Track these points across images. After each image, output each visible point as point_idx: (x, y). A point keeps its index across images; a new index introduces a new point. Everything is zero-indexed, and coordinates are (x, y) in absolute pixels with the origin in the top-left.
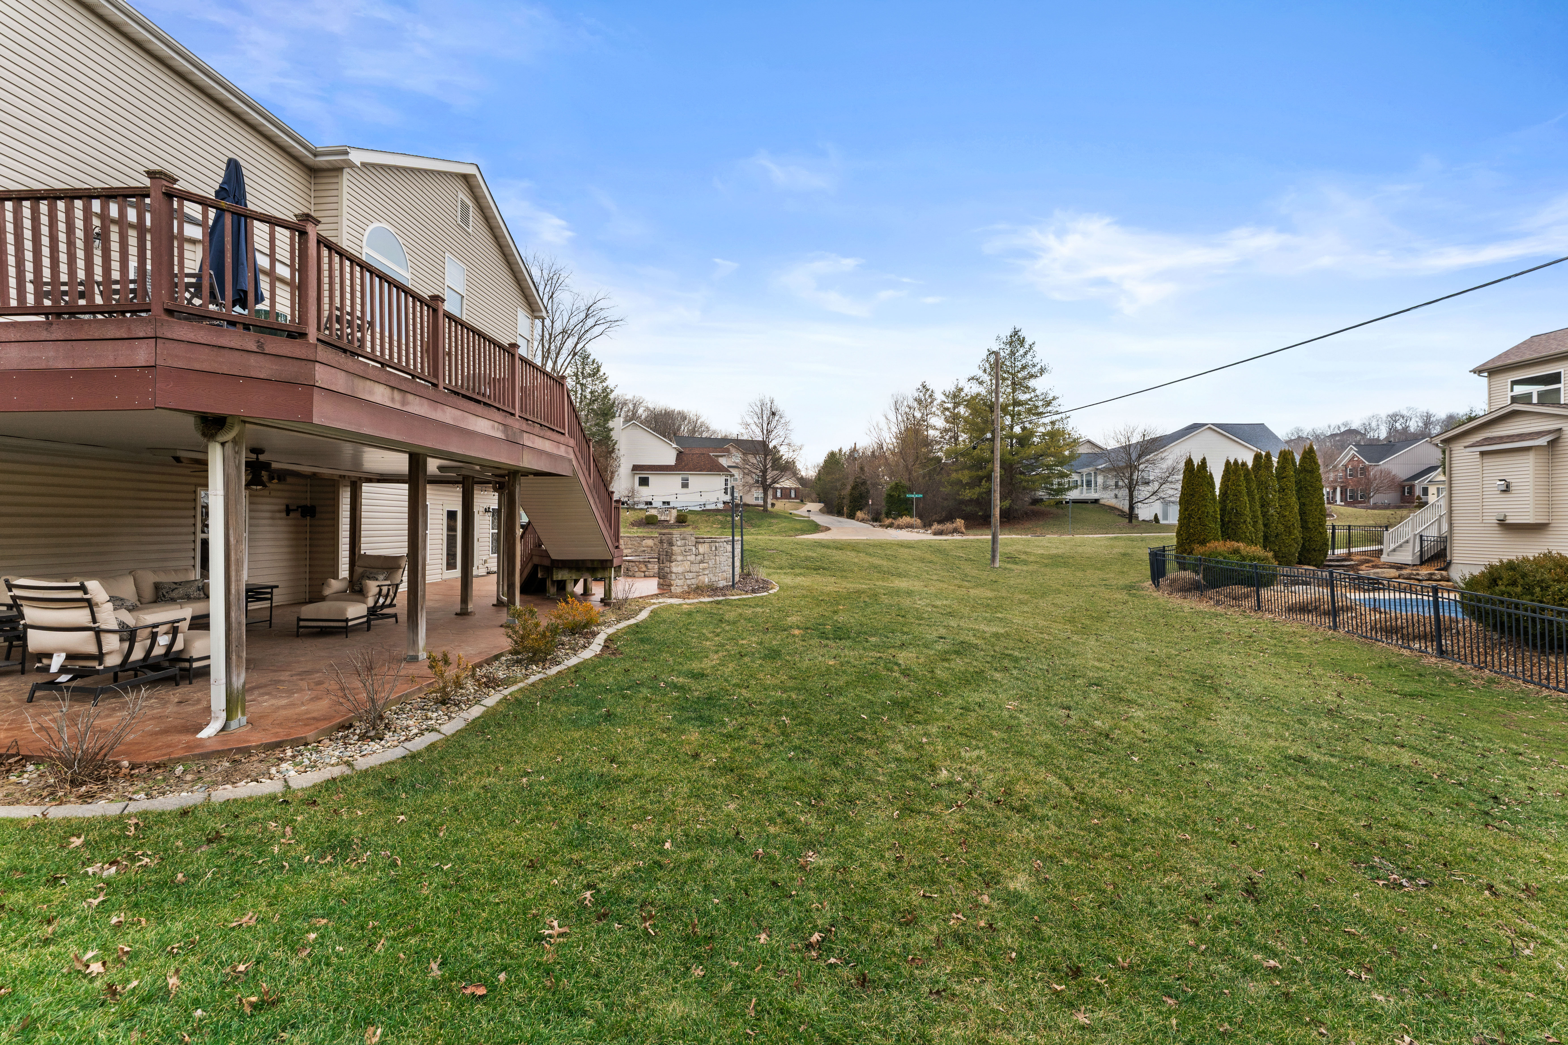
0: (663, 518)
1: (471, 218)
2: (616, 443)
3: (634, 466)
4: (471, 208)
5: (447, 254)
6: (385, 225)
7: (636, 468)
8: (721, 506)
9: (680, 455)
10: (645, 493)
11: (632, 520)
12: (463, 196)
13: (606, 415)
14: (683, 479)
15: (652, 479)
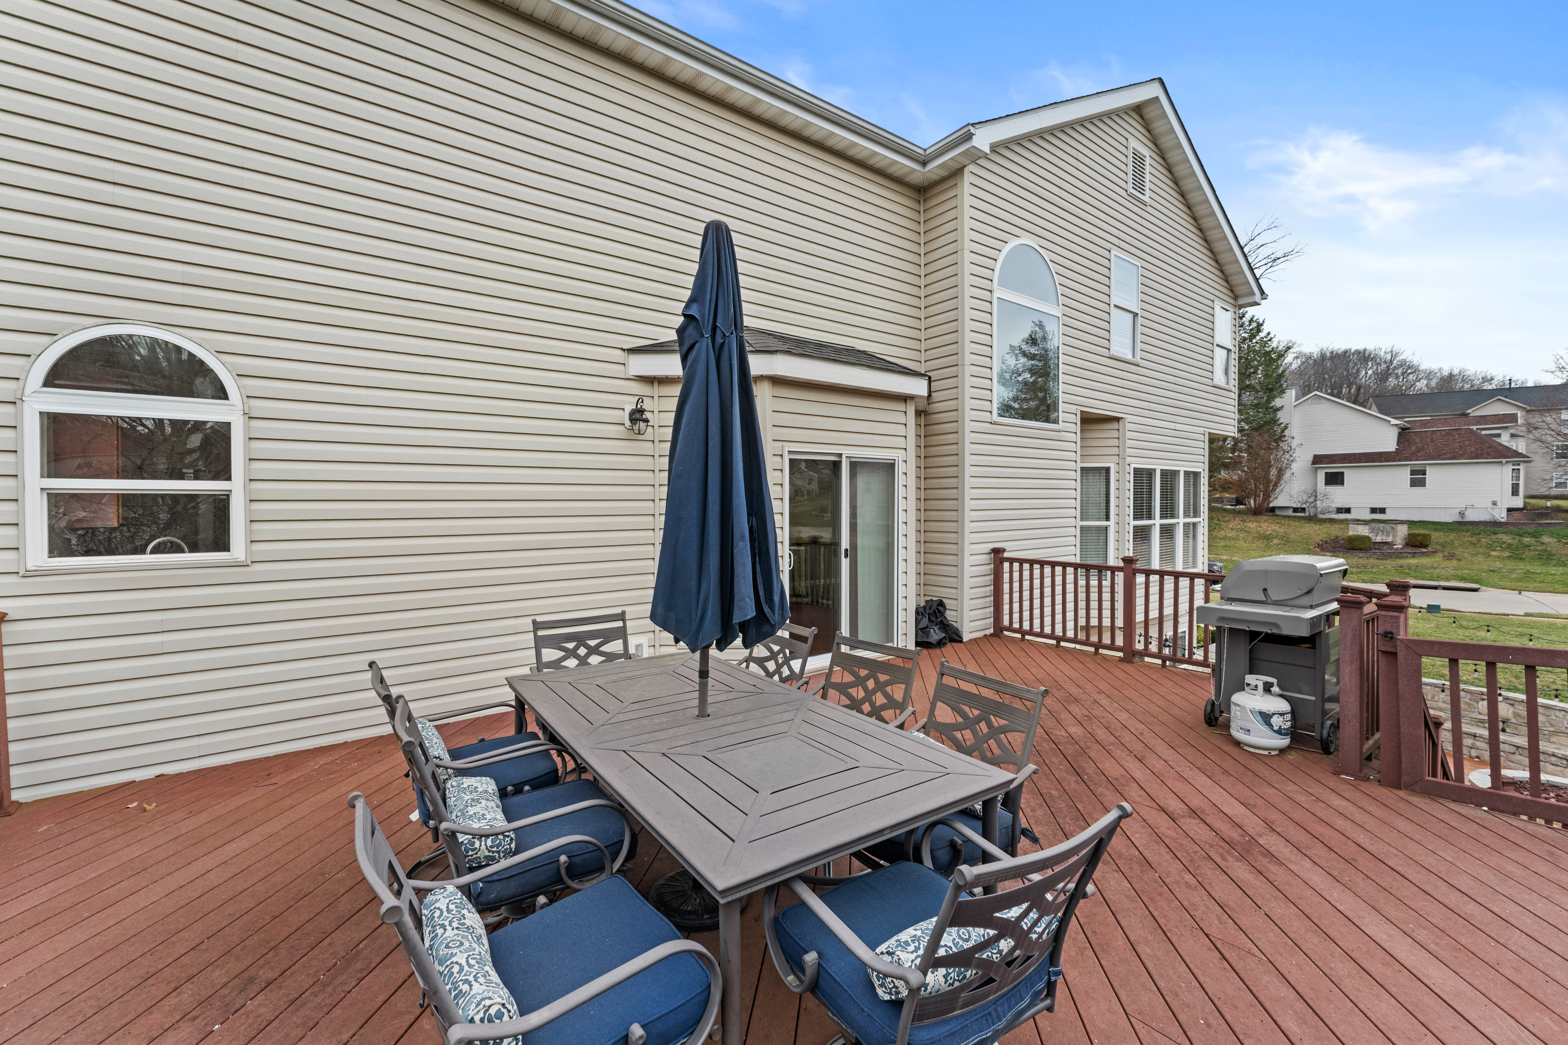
0: (1379, 539)
1: (1148, 177)
2: (1286, 428)
3: (1315, 457)
4: (1148, 160)
5: (1115, 251)
6: (1027, 240)
7: (1318, 460)
8: (1501, 515)
9: (1404, 433)
10: (1338, 496)
11: (1318, 539)
12: (1139, 145)
13: (1271, 390)
14: (1413, 472)
15: (1351, 475)
